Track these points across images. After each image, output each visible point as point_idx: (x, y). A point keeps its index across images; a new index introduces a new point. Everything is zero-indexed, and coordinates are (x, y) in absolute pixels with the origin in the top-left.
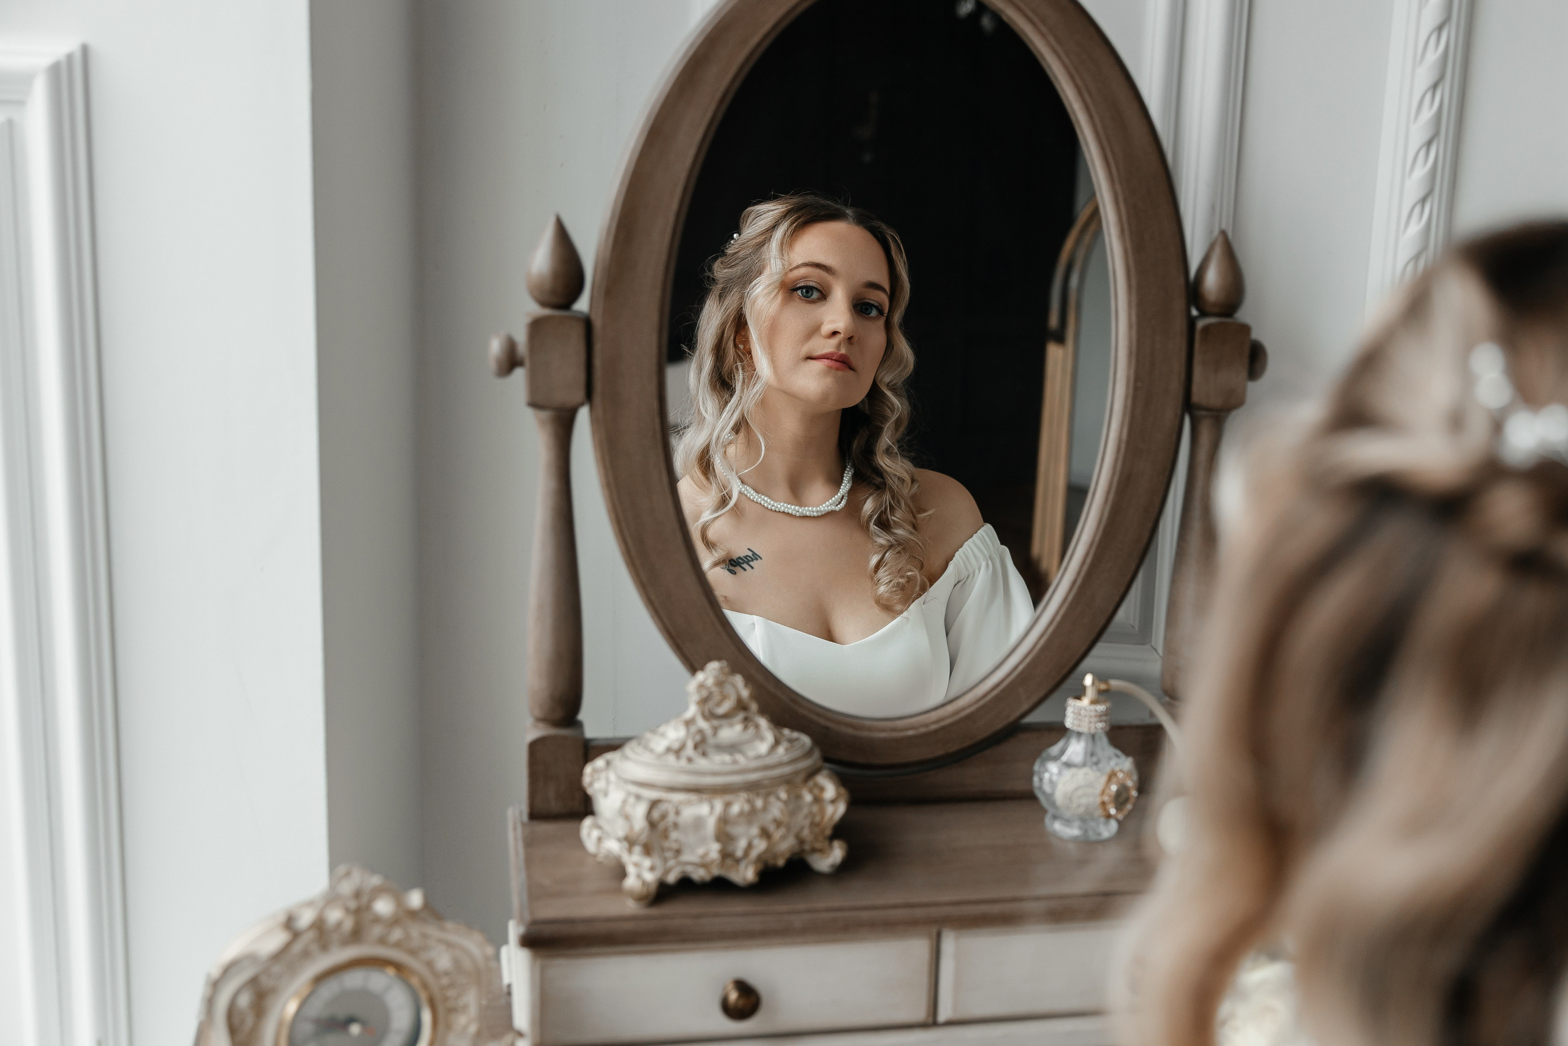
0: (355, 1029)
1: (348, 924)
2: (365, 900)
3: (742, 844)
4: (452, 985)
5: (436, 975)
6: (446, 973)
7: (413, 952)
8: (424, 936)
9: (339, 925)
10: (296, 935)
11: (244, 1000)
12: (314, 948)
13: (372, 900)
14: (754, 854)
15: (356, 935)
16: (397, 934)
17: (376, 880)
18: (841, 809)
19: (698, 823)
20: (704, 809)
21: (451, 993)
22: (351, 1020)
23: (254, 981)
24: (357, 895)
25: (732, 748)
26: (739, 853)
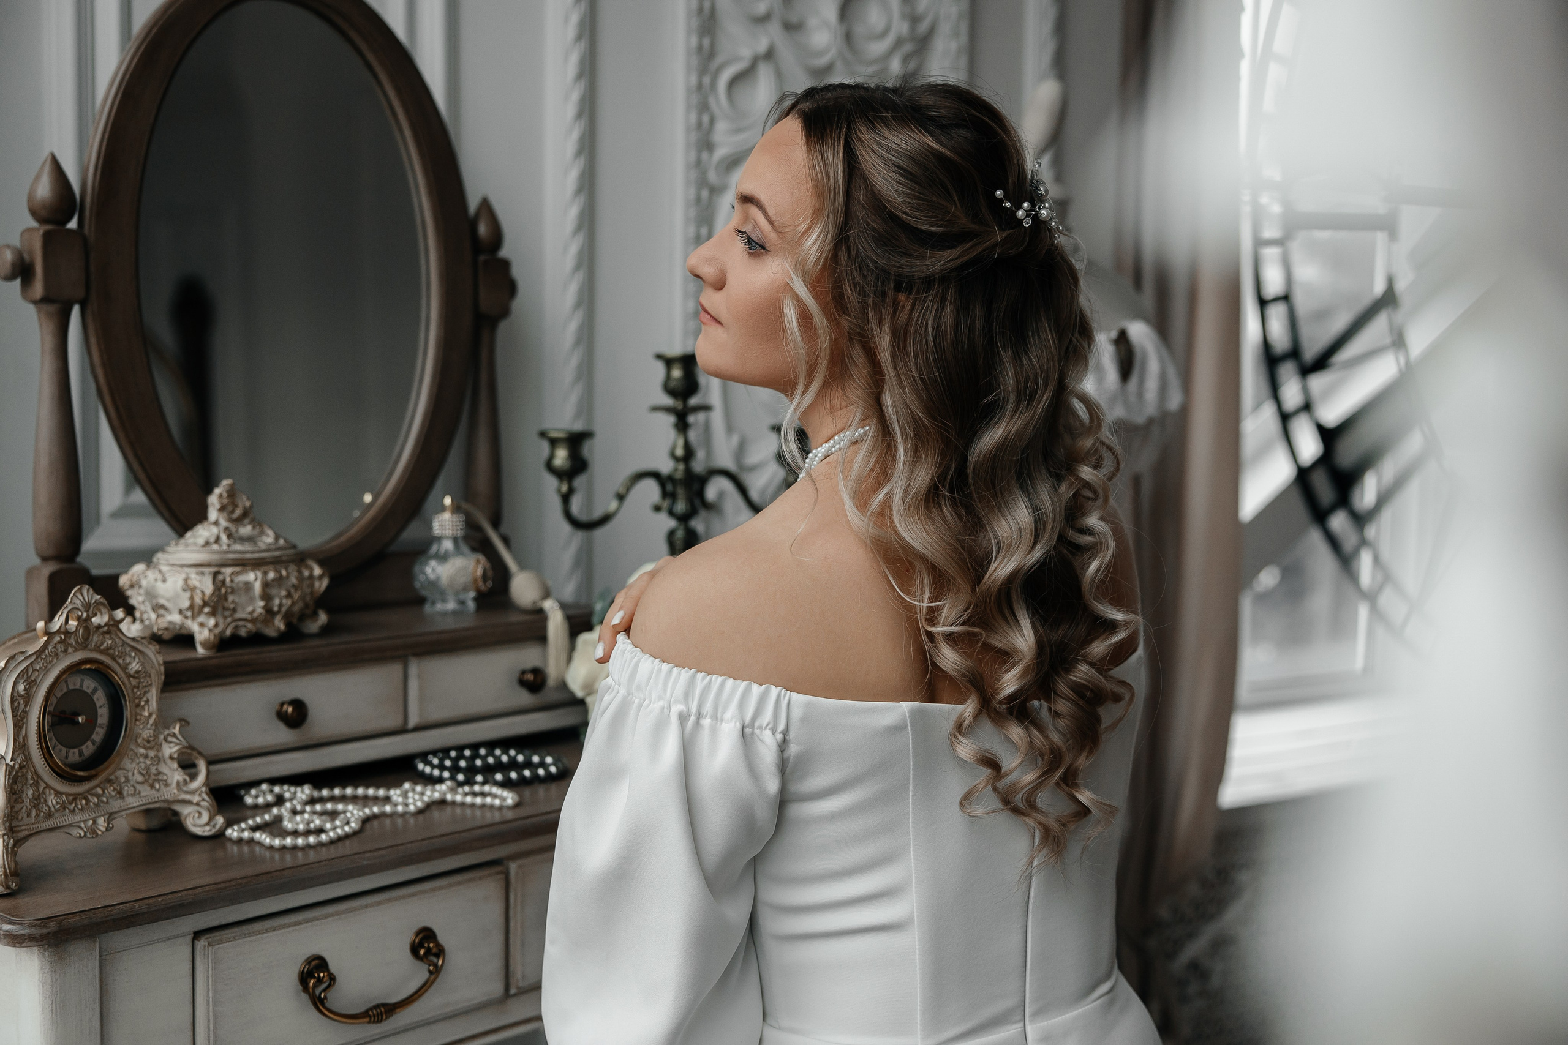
0: (82, 720)
1: (80, 632)
2: (90, 612)
3: (277, 601)
5: (130, 677)
6: (137, 675)
7: (115, 659)
8: (123, 645)
9: (76, 630)
10: (51, 637)
11: (21, 687)
12: (60, 648)
13: (94, 613)
14: (284, 609)
15: (85, 641)
16: (106, 642)
17: (97, 598)
18: (325, 583)
19: (248, 587)
20: (251, 576)
22: (79, 712)
23: (25, 671)
24: (86, 607)
25: (250, 539)
26: (276, 609)
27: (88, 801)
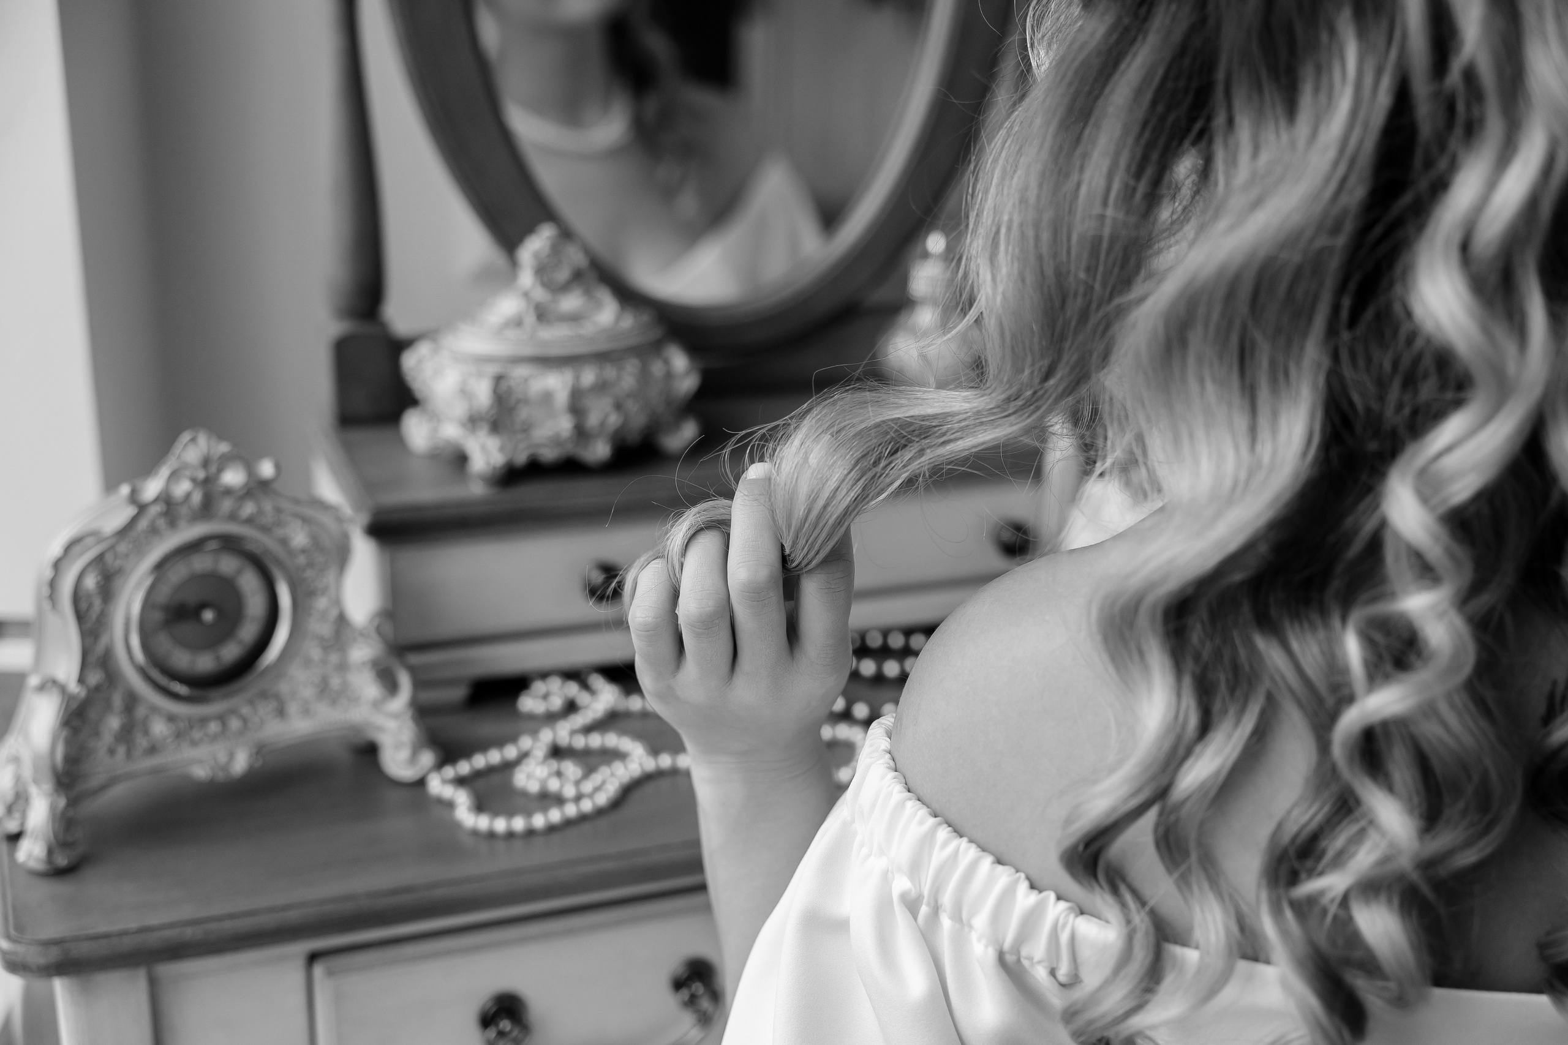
0: (208, 615)
1: (197, 498)
2: (213, 469)
3: (596, 418)
4: (311, 565)
5: (291, 553)
6: (304, 551)
7: (266, 529)
8: (278, 510)
9: (188, 496)
10: (142, 508)
11: (91, 582)
12: (161, 523)
13: (220, 470)
14: (609, 428)
15: (207, 509)
16: (249, 509)
17: (224, 448)
18: (692, 382)
19: (547, 397)
20: (553, 380)
21: (309, 574)
22: (203, 606)
23: (100, 559)
24: (206, 463)
25: (574, 318)
26: (594, 428)
27: (224, 724)
